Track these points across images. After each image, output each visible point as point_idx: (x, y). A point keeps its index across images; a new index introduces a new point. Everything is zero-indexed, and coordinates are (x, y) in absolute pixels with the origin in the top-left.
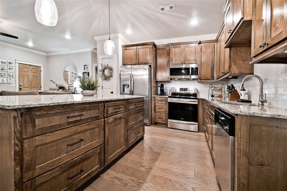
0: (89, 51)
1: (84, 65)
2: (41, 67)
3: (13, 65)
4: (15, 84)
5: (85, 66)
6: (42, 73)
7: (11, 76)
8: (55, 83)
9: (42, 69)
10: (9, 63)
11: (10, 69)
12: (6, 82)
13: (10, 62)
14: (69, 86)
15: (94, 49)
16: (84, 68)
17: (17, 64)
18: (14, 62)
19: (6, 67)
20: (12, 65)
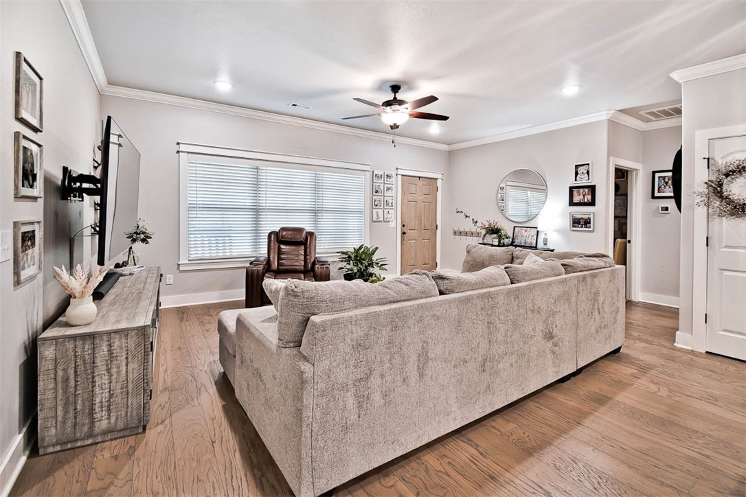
0: (600, 122)
1: (576, 166)
2: (437, 179)
3: (393, 179)
4: (395, 222)
5: (580, 168)
6: (439, 194)
7: (390, 204)
8: (471, 218)
9: (439, 183)
10: (387, 176)
11: (388, 189)
12: (382, 220)
13: (389, 173)
14: (515, 227)
15: (620, 111)
16: (577, 174)
17: (400, 177)
18: (394, 175)
19: (382, 185)
20: (390, 180)
